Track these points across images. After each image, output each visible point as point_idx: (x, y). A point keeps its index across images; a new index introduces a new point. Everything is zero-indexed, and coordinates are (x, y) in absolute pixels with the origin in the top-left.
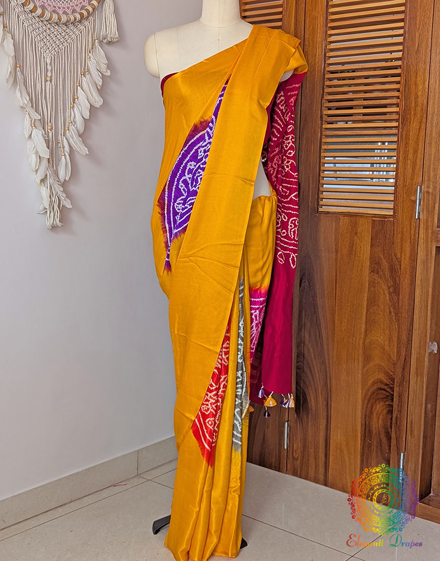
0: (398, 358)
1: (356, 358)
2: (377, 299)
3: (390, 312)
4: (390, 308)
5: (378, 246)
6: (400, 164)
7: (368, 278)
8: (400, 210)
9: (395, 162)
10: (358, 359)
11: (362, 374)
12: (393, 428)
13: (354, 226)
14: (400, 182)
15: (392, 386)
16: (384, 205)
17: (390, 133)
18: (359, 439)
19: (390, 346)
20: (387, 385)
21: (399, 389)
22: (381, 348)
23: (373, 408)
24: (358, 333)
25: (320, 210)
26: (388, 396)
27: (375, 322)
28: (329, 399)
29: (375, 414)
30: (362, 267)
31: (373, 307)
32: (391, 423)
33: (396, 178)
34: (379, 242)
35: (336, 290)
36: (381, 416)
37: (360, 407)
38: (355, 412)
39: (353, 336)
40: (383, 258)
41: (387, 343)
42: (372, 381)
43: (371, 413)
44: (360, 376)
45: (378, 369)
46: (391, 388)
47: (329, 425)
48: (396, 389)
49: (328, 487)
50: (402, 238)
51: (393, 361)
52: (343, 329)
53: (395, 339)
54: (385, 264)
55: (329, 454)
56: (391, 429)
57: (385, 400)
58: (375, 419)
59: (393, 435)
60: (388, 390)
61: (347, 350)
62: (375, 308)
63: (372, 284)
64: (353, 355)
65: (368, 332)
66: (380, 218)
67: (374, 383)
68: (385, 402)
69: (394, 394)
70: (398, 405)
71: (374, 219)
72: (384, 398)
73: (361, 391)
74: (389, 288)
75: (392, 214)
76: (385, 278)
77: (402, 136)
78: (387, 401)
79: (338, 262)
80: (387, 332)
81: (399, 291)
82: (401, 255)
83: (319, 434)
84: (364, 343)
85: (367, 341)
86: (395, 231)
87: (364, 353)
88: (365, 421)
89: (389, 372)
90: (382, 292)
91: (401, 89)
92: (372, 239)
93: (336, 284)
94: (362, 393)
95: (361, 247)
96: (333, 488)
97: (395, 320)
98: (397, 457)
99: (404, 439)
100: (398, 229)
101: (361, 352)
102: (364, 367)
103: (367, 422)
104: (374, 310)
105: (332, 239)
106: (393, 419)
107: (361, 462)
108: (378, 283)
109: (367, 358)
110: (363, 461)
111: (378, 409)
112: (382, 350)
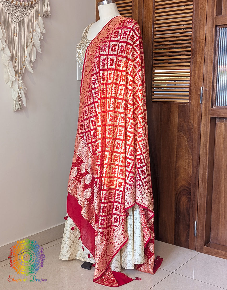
0: (193, 174)
2: (182, 144)
3: (188, 151)
4: (188, 149)
5: (182, 118)
6: (192, 76)
7: (177, 134)
8: (192, 100)
9: (190, 75)
10: (173, 175)
12: (191, 209)
13: (170, 108)
14: (192, 86)
15: (190, 188)
16: (184, 97)
17: (187, 61)
18: (174, 215)
19: (188, 168)
20: (187, 187)
21: (194, 189)
23: (181, 200)
24: (172, 162)
25: (153, 100)
26: (188, 193)
27: (181, 156)
29: (181, 202)
30: (174, 129)
31: (180, 148)
32: (190, 207)
33: (190, 84)
34: (182, 116)
35: (161, 141)
36: (185, 203)
37: (174, 199)
38: (172, 202)
39: (170, 163)
40: (184, 124)
41: (187, 166)
44: (174, 183)
45: (183, 179)
46: (189, 189)
48: (192, 189)
50: (194, 113)
51: (190, 175)
52: (165, 160)
53: (191, 164)
54: (185, 126)
56: (190, 210)
57: (187, 195)
58: (182, 205)
59: (191, 213)
60: (188, 190)
61: (167, 171)
63: (179, 137)
64: (170, 173)
65: (177, 161)
66: (182, 104)
67: (181, 187)
68: (187, 196)
69: (191, 192)
70: (193, 198)
71: (179, 104)
73: (174, 191)
75: (189, 101)
76: (186, 134)
77: (193, 62)
79: (162, 126)
80: (187, 161)
81: (193, 140)
82: (193, 122)
84: (175, 167)
85: (177, 166)
86: (190, 110)
88: (177, 206)
89: (188, 181)
90: (184, 141)
91: (192, 39)
92: (178, 114)
93: (161, 138)
94: (175, 192)
95: (173, 119)
97: (191, 155)
98: (193, 224)
99: (196, 214)
100: (192, 109)
101: (174, 171)
102: (175, 179)
104: (180, 150)
106: (191, 204)
107: (175, 227)
108: (182, 136)
109: (177, 174)
110: (176, 226)
111: (183, 200)
112: (184, 170)
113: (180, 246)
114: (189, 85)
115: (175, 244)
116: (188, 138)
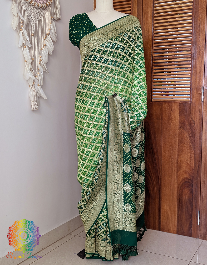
0: (195, 167)
1: (173, 168)
2: (183, 140)
4: (190, 144)
5: (183, 115)
6: (192, 77)
7: (178, 131)
8: (193, 98)
9: (190, 76)
10: (175, 169)
11: (177, 175)
13: (171, 107)
14: (193, 85)
18: (176, 206)
20: (189, 180)
21: (196, 181)
22: (186, 162)
23: (183, 191)
24: (174, 157)
25: (153, 100)
26: (191, 185)
27: (183, 151)
28: (160, 189)
29: (184, 194)
30: (175, 126)
31: (182, 144)
34: (183, 113)
35: (162, 137)
36: (187, 195)
37: (176, 192)
38: (174, 194)
39: (172, 158)
40: (186, 121)
41: (189, 160)
42: (182, 179)
43: (182, 193)
44: (176, 177)
45: (185, 173)
46: (192, 181)
47: (160, 201)
48: (194, 181)
49: (161, 231)
50: (195, 111)
51: (192, 168)
52: (166, 155)
53: (193, 158)
54: (187, 123)
55: (161, 215)
56: (193, 200)
58: (184, 196)
59: (194, 203)
60: (190, 182)
61: (169, 165)
62: (183, 144)
63: (181, 133)
64: (172, 167)
65: (179, 156)
66: (184, 102)
67: (183, 180)
68: (189, 188)
69: (194, 184)
70: (196, 189)
71: (180, 103)
72: (189, 186)
74: (189, 134)
75: (189, 100)
76: (187, 130)
78: (190, 187)
79: (163, 124)
80: (189, 155)
81: (194, 136)
82: (195, 119)
83: (155, 206)
84: (178, 161)
85: (179, 160)
87: (177, 166)
89: (191, 173)
90: (186, 137)
91: (192, 43)
92: (180, 112)
93: (162, 134)
94: (177, 185)
96: (163, 231)
97: (193, 149)
98: (196, 213)
99: (199, 205)
100: (193, 107)
101: (176, 165)
102: (177, 172)
103: (180, 198)
104: (182, 145)
105: (159, 114)
106: (193, 196)
107: (177, 217)
108: (184, 132)
109: (179, 168)
110: (179, 217)
111: (186, 192)
112: (187, 164)
113: (183, 235)
114: (190, 85)
115: (178, 233)
116: (190, 134)
